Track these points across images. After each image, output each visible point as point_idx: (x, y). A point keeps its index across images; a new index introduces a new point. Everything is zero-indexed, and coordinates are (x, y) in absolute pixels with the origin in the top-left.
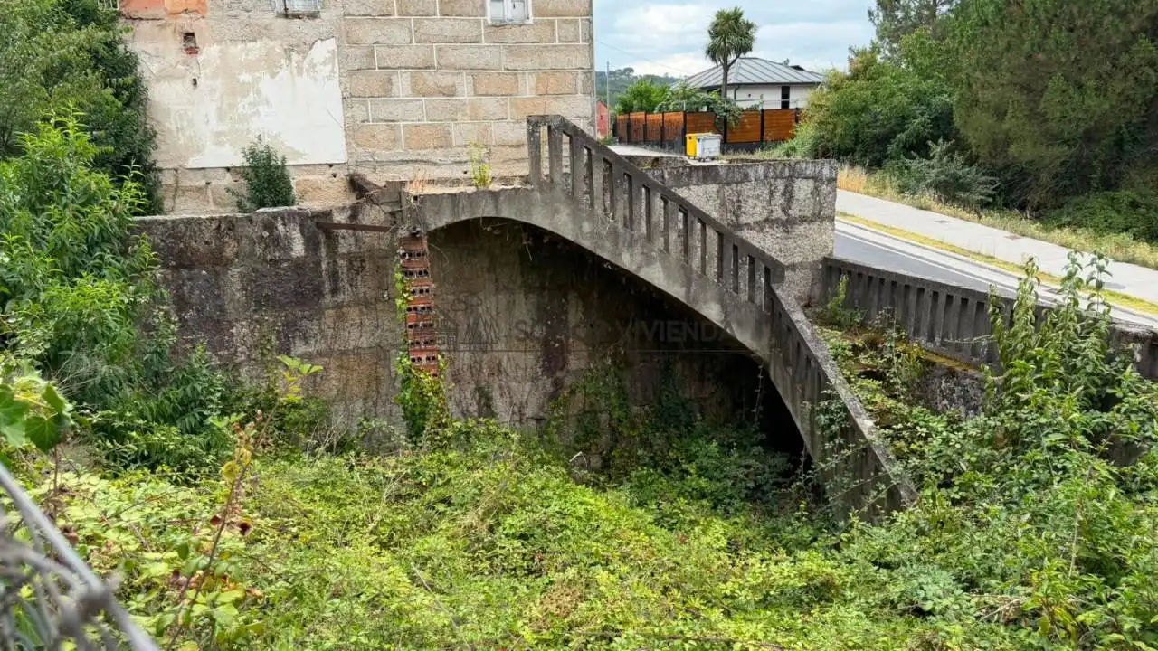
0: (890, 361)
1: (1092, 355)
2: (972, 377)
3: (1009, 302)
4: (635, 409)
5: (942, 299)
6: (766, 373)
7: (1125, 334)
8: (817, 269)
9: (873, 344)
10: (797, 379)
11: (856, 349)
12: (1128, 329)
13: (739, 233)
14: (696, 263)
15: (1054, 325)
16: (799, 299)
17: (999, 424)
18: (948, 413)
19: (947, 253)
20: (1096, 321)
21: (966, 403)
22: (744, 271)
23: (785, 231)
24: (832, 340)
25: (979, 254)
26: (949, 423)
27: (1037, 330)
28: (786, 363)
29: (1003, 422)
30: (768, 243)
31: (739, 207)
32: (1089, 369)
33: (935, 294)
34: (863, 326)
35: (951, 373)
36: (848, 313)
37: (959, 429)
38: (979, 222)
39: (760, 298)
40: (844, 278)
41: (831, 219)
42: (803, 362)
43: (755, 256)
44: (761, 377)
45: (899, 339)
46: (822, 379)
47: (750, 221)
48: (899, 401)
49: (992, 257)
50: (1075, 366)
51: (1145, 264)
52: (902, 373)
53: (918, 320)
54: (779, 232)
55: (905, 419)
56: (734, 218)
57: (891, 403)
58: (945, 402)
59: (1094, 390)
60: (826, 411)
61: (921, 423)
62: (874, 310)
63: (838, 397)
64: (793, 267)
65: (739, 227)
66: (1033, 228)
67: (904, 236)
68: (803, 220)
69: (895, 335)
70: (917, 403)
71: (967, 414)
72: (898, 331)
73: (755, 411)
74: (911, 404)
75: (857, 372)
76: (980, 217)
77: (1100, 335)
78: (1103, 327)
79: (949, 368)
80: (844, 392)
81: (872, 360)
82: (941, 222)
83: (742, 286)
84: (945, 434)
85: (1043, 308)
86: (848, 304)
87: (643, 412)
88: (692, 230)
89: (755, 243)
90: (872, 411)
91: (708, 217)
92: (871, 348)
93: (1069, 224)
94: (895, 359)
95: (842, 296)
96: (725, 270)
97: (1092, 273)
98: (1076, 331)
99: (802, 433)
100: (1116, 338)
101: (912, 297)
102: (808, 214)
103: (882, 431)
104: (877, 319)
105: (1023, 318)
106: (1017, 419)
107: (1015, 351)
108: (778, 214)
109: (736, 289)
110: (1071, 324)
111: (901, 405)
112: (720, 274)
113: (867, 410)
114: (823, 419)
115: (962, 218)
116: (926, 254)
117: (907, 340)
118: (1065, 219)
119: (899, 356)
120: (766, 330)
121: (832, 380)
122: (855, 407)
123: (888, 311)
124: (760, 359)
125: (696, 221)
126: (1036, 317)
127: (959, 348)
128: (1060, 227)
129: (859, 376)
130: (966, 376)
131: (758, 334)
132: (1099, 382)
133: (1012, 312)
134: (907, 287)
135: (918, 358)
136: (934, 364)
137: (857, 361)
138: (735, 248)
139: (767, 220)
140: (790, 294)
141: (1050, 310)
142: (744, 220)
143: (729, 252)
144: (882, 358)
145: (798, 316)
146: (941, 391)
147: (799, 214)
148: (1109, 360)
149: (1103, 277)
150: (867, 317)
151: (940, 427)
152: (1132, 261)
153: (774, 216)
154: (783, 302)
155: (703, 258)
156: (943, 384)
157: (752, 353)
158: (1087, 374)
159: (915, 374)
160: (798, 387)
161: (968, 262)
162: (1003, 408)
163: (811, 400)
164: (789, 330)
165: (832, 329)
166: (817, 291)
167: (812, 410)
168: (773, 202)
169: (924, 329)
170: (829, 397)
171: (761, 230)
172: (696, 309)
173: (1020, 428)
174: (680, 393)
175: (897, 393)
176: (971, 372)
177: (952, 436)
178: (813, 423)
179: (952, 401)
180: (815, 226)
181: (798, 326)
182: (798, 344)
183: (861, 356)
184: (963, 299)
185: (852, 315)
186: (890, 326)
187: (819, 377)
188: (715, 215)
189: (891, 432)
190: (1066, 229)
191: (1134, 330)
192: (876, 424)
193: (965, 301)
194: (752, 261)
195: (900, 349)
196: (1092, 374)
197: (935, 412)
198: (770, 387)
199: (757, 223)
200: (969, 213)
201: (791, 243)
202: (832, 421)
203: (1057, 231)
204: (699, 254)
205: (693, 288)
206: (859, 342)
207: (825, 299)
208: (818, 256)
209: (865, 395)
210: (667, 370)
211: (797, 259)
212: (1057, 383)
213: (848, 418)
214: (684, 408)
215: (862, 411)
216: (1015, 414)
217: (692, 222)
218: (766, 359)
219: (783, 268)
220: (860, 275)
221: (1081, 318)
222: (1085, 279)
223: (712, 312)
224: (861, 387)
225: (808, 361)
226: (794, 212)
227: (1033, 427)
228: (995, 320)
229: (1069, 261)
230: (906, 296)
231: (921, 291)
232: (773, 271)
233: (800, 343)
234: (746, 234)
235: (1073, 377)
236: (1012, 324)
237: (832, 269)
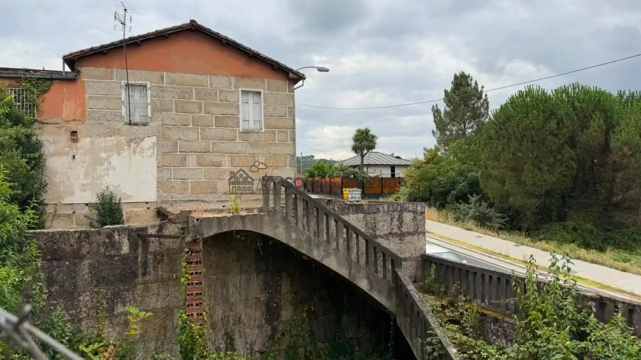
0: (462, 314)
1: (571, 308)
2: (507, 322)
3: (523, 279)
4: (320, 345)
5: (487, 278)
6: (395, 321)
7: (585, 297)
8: (418, 261)
9: (452, 304)
10: (413, 325)
11: (443, 307)
12: (587, 294)
13: (375, 240)
14: (354, 256)
15: (548, 292)
16: (410, 277)
17: (526, 349)
18: (497, 344)
19: (484, 253)
20: (569, 289)
21: (506, 337)
22: (380, 262)
23: (400, 240)
24: (430, 302)
25: (500, 254)
26: (498, 350)
27: (540, 295)
28: (406, 314)
29: (528, 348)
30: (392, 245)
31: (375, 226)
32: (570, 316)
33: (483, 275)
34: (446, 293)
35: (496, 320)
36: (437, 286)
37: (504, 353)
38: (498, 237)
39: (389, 276)
40: (434, 266)
41: (424, 233)
42: (415, 314)
43: (386, 253)
44: (392, 323)
45: (466, 301)
46: (426, 325)
47: (382, 234)
48: (470, 337)
49: (508, 256)
50: (562, 315)
51: (585, 260)
52: (469, 320)
53: (475, 290)
54: (397, 240)
55: (473, 347)
56: (372, 232)
57: (465, 338)
58: (494, 337)
59: (574, 329)
60: (430, 344)
61: (483, 350)
62: (451, 284)
63: (436, 335)
64: (405, 259)
65: (376, 237)
66: (527, 240)
67: (460, 244)
68: (409, 234)
69: (464, 299)
70: (479, 338)
71: (507, 344)
72: (465, 296)
73: (389, 345)
74: (476, 339)
75: (445, 320)
76: (499, 235)
77: (573, 298)
78: (574, 293)
79: (494, 317)
80: (438, 331)
81: (452, 313)
82: (479, 237)
83: (379, 269)
84: (497, 356)
85: (541, 282)
86: (436, 280)
87: (324, 347)
88: (351, 237)
89: (384, 245)
90: (455, 343)
91: (360, 231)
92: (451, 306)
93: (544, 239)
94: (465, 312)
95: (433, 276)
96: (370, 260)
97: (564, 263)
98: (560, 295)
99: (417, 357)
100: (581, 299)
101: (471, 277)
102: (411, 230)
103: (462, 355)
104: (453, 289)
105: (532, 288)
106: (536, 347)
107: (529, 307)
108: (396, 230)
109: (376, 271)
110: (557, 291)
111: (470, 339)
112: (367, 263)
113: (453, 343)
114: (429, 348)
115: (490, 235)
116: (473, 254)
117: (470, 301)
118: (542, 236)
119: (466, 310)
120: (394, 295)
121: (432, 325)
122: (446, 341)
123: (459, 285)
124: (391, 312)
125: (353, 233)
126: (538, 287)
127: (498, 306)
128: (540, 240)
129: (446, 323)
130: (504, 322)
131: (389, 298)
132: (576, 324)
133: (525, 285)
134: (468, 271)
135: (477, 312)
136: (486, 315)
137: (445, 314)
138: (375, 248)
139: (390, 233)
140: (405, 274)
141: (545, 283)
142: (378, 233)
143: (371, 251)
144: (458, 312)
145: (411, 287)
146: (491, 331)
147: (407, 230)
148: (579, 311)
149: (570, 265)
150: (447, 288)
151: (493, 351)
152: (579, 258)
153: (394, 231)
154: (402, 278)
155: (358, 254)
156: (492, 327)
157: (387, 309)
158: (569, 319)
159: (476, 321)
160: (414, 329)
161: (495, 259)
162: (527, 340)
163: (421, 337)
164: (407, 295)
165: (429, 295)
166: (419, 273)
167: (422, 344)
168: (393, 224)
169: (479, 295)
170: (431, 335)
171: (388, 239)
172: (355, 282)
173: (538, 352)
174: (346, 334)
175: (468, 332)
176: (507, 319)
177: (501, 357)
178: (423, 351)
179: (498, 337)
180: (415, 237)
181: (411, 293)
182: (412, 304)
183: (446, 311)
184: (498, 278)
185: (440, 287)
186: (460, 293)
187: (425, 324)
188: (363, 230)
189: (467, 355)
190: (543, 241)
191: (589, 294)
192: (458, 351)
193: (499, 279)
194: (384, 255)
195: (467, 306)
196: (572, 319)
197: (489, 343)
198: (397, 329)
199: (385, 235)
200: (493, 232)
201: (403, 246)
202: (434, 350)
203: (539, 242)
204: (355, 251)
205: (353, 271)
206: (444, 303)
207: (424, 277)
208: (417, 254)
209: (450, 334)
210: (338, 320)
211: (407, 255)
212: (555, 324)
213: (443, 348)
214: (349, 344)
215: (450, 343)
216: (534, 344)
217: (351, 234)
218: (394, 312)
219: (401, 260)
220: (442, 264)
221: (562, 288)
222: (561, 266)
223: (363, 284)
224: (448, 329)
225: (418, 313)
226: (404, 229)
227: (545, 351)
228: (517, 289)
229: (551, 257)
230: (467, 277)
231: (475, 274)
232: (396, 261)
233: (413, 303)
234: (379, 240)
235: (562, 321)
236: (525, 292)
237: (427, 261)
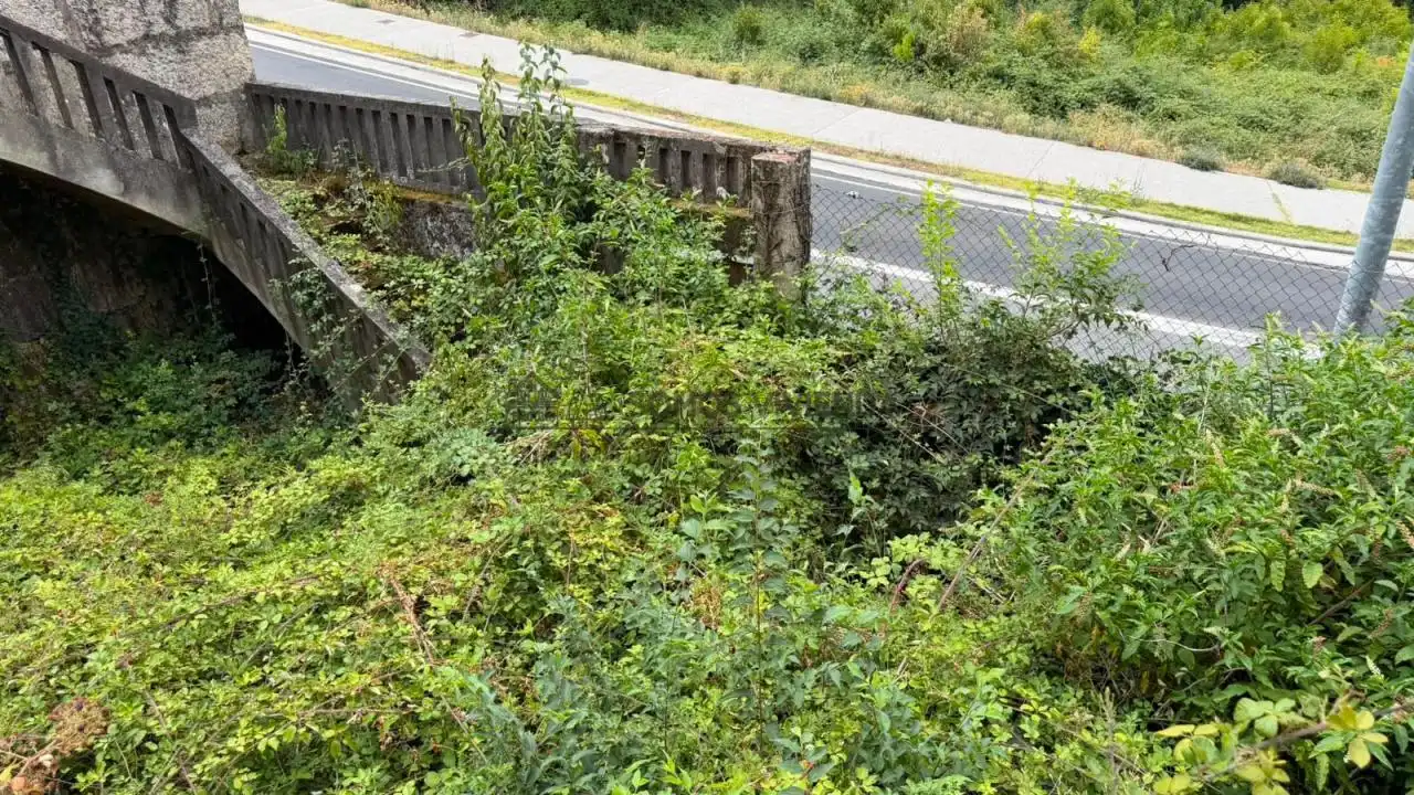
0: (362, 207)
1: (566, 163)
2: (457, 210)
3: (475, 115)
4: (24, 348)
5: (403, 120)
6: (210, 253)
7: (590, 135)
8: (240, 101)
9: (337, 190)
10: (254, 252)
11: (318, 200)
12: (592, 130)
13: (105, 61)
14: (51, 112)
15: (525, 134)
16: (226, 145)
17: (495, 257)
18: (443, 256)
19: (401, 61)
20: (562, 125)
21: (459, 240)
22: (133, 114)
23: (179, 52)
24: (286, 193)
25: (437, 59)
26: (447, 267)
27: (510, 144)
28: (233, 234)
29: (499, 254)
30: (157, 69)
31: (97, 21)
32: (566, 179)
33: (394, 116)
34: (319, 168)
35: (434, 210)
36: (297, 155)
37: (458, 272)
38: (429, 19)
39: (170, 151)
40: (280, 110)
41: (240, 29)
42: (255, 228)
43: (145, 94)
44: (203, 260)
45: (366, 178)
46: (285, 247)
47: (121, 40)
48: (386, 254)
49: (452, 62)
50: (553, 179)
51: (601, 54)
52: (381, 218)
53: (383, 153)
54: (170, 53)
55: (398, 273)
56: (92, 37)
57: (376, 258)
58: (436, 244)
59: (575, 202)
60: (302, 285)
61: (417, 274)
62: (328, 147)
63: (312, 265)
64: (206, 101)
65: (107, 50)
66: (488, 21)
67: (343, 44)
68: (201, 33)
69: (361, 174)
70: (407, 252)
71: (463, 253)
72: (363, 168)
73: (209, 307)
74: (400, 254)
75: (327, 228)
76: (428, 12)
77: (569, 141)
78: (570, 132)
79: (431, 204)
80: (314, 256)
81: (342, 210)
82: (386, 22)
83: (136, 137)
84: (443, 281)
85: (511, 117)
86: (294, 142)
87: (38, 349)
88: (25, 57)
89: (138, 73)
90: (356, 272)
91: (47, 38)
92: (337, 196)
93: (523, 14)
94: (368, 204)
95: (283, 134)
96: (104, 118)
97: (548, 71)
98: (545, 138)
99: (279, 319)
100: (583, 141)
101: (369, 124)
102: (206, 24)
103: (374, 293)
104: (334, 158)
105: (494, 131)
106: (511, 247)
107: (493, 171)
108: (160, 27)
109: (130, 144)
110: (539, 132)
111: (388, 258)
112: (97, 125)
113: (351, 273)
114: (300, 296)
115: (408, 16)
116: (377, 66)
117: (375, 178)
118: (518, 9)
119: (371, 199)
120: (193, 195)
121: (298, 245)
122: (335, 273)
123: (346, 145)
124: (193, 235)
125: (30, 47)
126: (506, 129)
127: (435, 178)
128: (515, 18)
129: (331, 233)
130: (451, 210)
131: (182, 202)
132: (578, 191)
133: (481, 126)
134: (360, 111)
135: (394, 198)
136: (413, 201)
137: (325, 215)
138: (109, 83)
139: (147, 37)
140: (213, 137)
141: (517, 118)
142: (110, 39)
143: (102, 91)
144: (353, 205)
145: (231, 169)
146: (429, 232)
147: (193, 24)
148: (582, 166)
149: (558, 75)
150: (322, 156)
151: (437, 274)
152: (589, 52)
153: (156, 30)
154: (205, 153)
155: (62, 106)
156: (430, 224)
157: (184, 230)
158: (566, 185)
159: (395, 217)
160: (259, 262)
161: (425, 70)
162: (495, 239)
163: (279, 276)
164: (224, 189)
165: (282, 179)
166: (249, 131)
167: (285, 289)
168: (147, 9)
169: (392, 161)
170: (300, 267)
171: (143, 53)
172: (75, 181)
173: (517, 257)
174: (92, 308)
175: (381, 245)
176: (455, 204)
177: (451, 281)
178: (289, 304)
179: (443, 241)
180: (220, 40)
181: (235, 182)
182: (243, 207)
183: (328, 208)
184: (426, 119)
185: (303, 158)
186: (352, 163)
187: (282, 245)
188: (60, 36)
189: (384, 292)
190: (521, 20)
191: (596, 130)
192: (365, 287)
193: (428, 120)
194: (141, 99)
195: (370, 190)
196: (569, 184)
197: (429, 258)
198: (222, 271)
199: (131, 42)
200: (414, 8)
201: (192, 69)
202: (312, 296)
203: (512, 23)
204: (52, 97)
205: (60, 152)
206: (320, 190)
207: (262, 139)
208: (236, 83)
209: (343, 255)
210: (59, 281)
211: (210, 90)
212: (538, 200)
213: (331, 288)
214: (104, 327)
215: (345, 275)
216: (509, 243)
217: (24, 50)
218: (205, 234)
219: (190, 105)
220: (298, 102)
221: (548, 125)
222: (542, 78)
223: (102, 182)
224: (336, 246)
225: (261, 225)
226: (185, 22)
227: (529, 253)
228: (465, 139)
229: (523, 60)
230: (361, 124)
231: (376, 114)
232: (178, 111)
233: (245, 206)
234: (121, 61)
235: (555, 190)
236: (483, 141)
237: (260, 99)
